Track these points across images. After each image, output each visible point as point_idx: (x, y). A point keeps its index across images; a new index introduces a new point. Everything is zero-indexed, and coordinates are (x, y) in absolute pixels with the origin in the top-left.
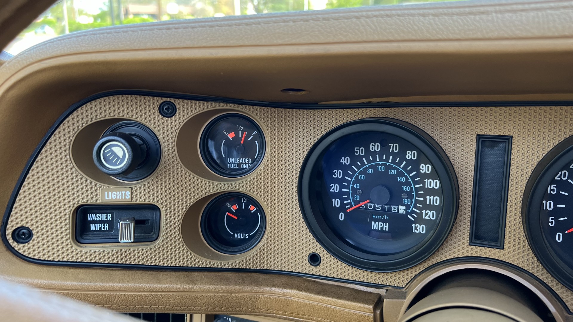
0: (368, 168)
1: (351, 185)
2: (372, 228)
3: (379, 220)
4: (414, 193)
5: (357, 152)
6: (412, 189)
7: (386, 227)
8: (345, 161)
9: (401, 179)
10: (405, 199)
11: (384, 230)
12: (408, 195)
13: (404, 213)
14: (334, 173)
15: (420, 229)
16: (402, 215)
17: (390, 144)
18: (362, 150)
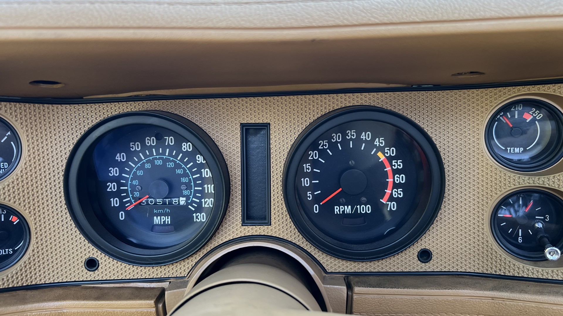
0: (146, 163)
1: (129, 182)
2: (155, 223)
3: (160, 215)
4: (192, 184)
5: (132, 148)
6: (190, 180)
7: (168, 220)
8: (120, 157)
9: (179, 171)
10: (184, 190)
11: (167, 223)
12: (187, 186)
13: (185, 204)
14: (110, 172)
15: (200, 217)
16: (183, 206)
17: (165, 138)
18: (138, 144)
